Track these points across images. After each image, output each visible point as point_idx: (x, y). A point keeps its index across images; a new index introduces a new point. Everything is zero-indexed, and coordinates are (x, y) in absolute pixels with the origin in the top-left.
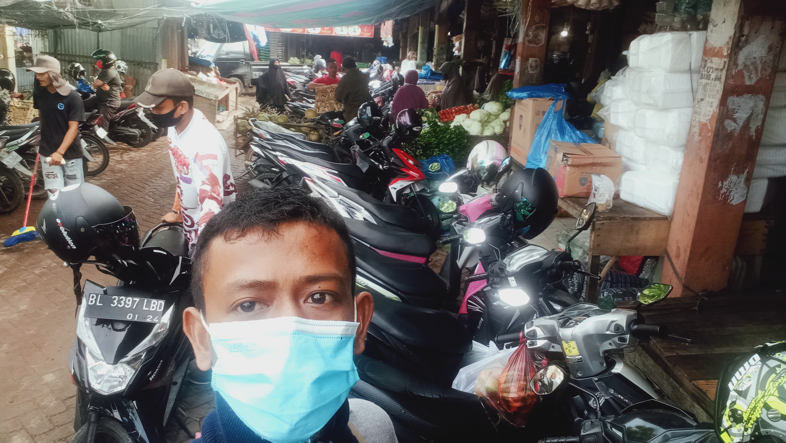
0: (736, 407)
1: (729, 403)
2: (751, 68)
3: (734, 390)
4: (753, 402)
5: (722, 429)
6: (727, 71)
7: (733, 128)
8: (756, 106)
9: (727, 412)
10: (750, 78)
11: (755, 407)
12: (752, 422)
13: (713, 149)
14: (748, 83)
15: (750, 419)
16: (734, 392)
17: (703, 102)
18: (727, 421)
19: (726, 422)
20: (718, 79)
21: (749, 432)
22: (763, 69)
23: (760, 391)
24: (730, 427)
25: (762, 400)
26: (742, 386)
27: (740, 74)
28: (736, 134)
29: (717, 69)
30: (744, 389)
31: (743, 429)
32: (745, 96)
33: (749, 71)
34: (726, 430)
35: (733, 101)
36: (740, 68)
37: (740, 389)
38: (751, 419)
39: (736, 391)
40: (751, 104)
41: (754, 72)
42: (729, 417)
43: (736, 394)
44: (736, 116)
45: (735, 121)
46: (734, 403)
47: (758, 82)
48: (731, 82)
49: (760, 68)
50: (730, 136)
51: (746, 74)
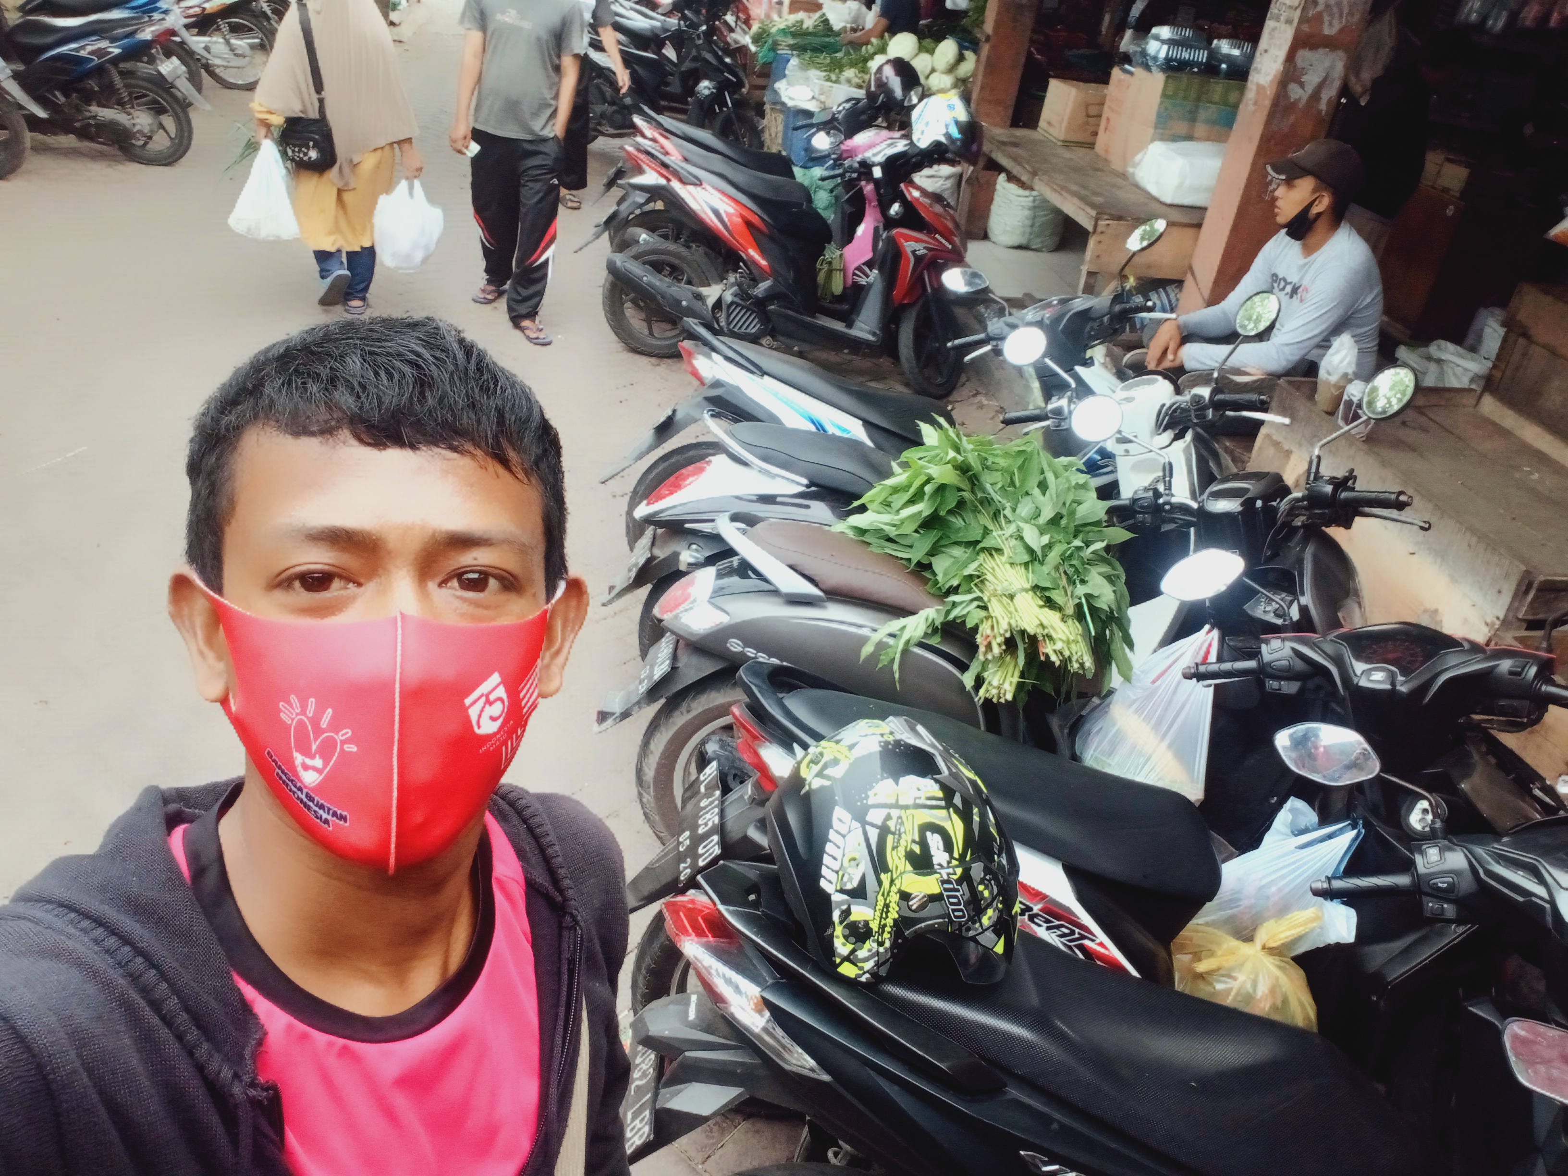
0: (853, 918)
1: (836, 916)
2: (1335, 10)
3: (837, 891)
4: (880, 898)
5: (838, 960)
6: (1304, 9)
7: (1297, 97)
8: (1332, 67)
9: (839, 930)
10: (1331, 24)
11: (887, 906)
12: (888, 929)
13: (1268, 123)
14: (1327, 31)
15: (882, 927)
16: (838, 894)
17: (1266, 55)
18: (844, 945)
19: (842, 947)
20: (1289, 22)
21: (887, 944)
22: (1350, 13)
23: (883, 877)
24: (853, 951)
25: (894, 889)
26: (851, 880)
27: (1319, 18)
28: (1300, 106)
29: (1290, 7)
30: (855, 883)
31: (875, 945)
32: (1321, 51)
33: (1331, 15)
34: (847, 959)
35: (1304, 56)
36: (1320, 8)
37: (849, 887)
38: (885, 925)
39: (842, 891)
40: (1327, 64)
41: (1337, 15)
42: (846, 937)
43: (845, 897)
44: (1304, 78)
45: (1302, 85)
46: (846, 913)
47: (1341, 31)
48: (1306, 28)
49: (1346, 11)
50: (1291, 107)
51: (1326, 18)
